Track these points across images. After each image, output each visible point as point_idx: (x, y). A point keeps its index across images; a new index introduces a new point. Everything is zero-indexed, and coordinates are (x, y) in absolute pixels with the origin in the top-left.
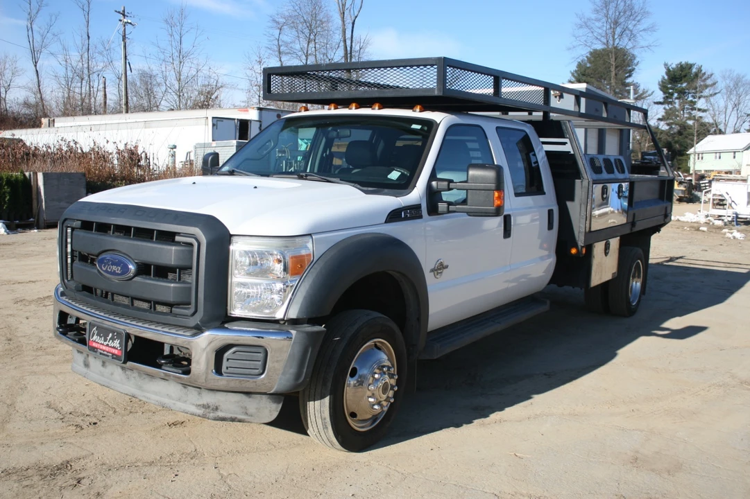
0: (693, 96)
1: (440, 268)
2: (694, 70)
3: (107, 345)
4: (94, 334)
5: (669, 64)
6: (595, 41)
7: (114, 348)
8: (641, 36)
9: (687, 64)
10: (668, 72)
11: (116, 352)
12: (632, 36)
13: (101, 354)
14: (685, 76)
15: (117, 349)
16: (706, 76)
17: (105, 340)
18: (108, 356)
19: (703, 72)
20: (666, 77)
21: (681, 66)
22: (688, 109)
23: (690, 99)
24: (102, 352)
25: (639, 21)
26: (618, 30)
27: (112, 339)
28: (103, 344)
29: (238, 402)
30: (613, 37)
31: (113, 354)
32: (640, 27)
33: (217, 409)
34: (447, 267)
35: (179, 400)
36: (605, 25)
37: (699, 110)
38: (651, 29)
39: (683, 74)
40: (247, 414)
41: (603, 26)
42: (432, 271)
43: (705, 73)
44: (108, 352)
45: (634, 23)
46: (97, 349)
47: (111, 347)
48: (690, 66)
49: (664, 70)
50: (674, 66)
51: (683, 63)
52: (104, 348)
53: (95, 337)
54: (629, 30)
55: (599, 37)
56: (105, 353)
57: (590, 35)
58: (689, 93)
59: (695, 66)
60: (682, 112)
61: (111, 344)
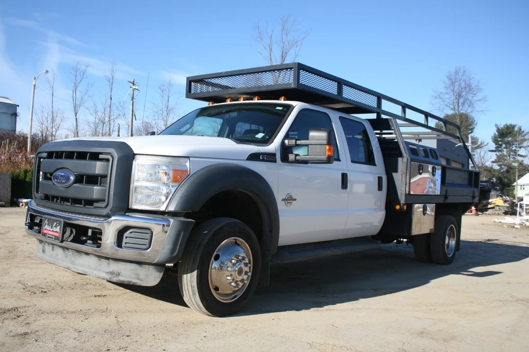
0: (516, 147)
1: (289, 199)
2: (516, 129)
3: (53, 231)
4: (46, 224)
5: (499, 125)
6: (445, 107)
7: (56, 232)
8: (477, 104)
9: (511, 125)
10: (498, 130)
11: (57, 234)
12: (471, 104)
13: (48, 237)
14: (510, 133)
15: (58, 232)
16: (524, 134)
17: (52, 228)
18: (52, 238)
19: (522, 130)
20: (497, 134)
21: (507, 126)
22: (513, 155)
23: (514, 148)
24: (49, 236)
25: (475, 94)
26: (461, 100)
27: (56, 226)
28: (50, 230)
29: (133, 270)
30: (458, 105)
31: (56, 236)
32: (476, 98)
33: (119, 274)
34: (295, 200)
35: (96, 269)
36: (452, 96)
37: (521, 156)
38: (484, 100)
39: (509, 131)
40: (138, 279)
41: (451, 97)
42: (283, 200)
43: (523, 132)
44: (52, 235)
45: (472, 95)
46: (46, 234)
47: (55, 232)
48: (513, 127)
49: (496, 129)
50: (502, 126)
51: (508, 124)
52: (51, 233)
53: (46, 226)
54: (469, 100)
55: (448, 105)
56: (51, 236)
57: (442, 103)
58: (513, 144)
59: (517, 127)
60: (508, 157)
61: (55, 230)
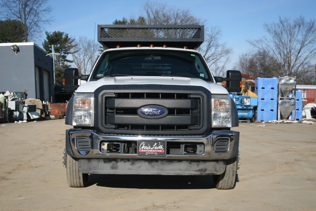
0: (64, 53)
2: (64, 37)
3: (154, 149)
4: (142, 146)
5: (49, 32)
6: (13, 16)
7: (159, 149)
8: (42, 14)
9: (59, 32)
10: (48, 37)
12: (37, 14)
14: (58, 40)
15: (161, 150)
16: (71, 40)
17: (152, 147)
19: (69, 38)
20: (47, 40)
21: (56, 34)
22: (61, 60)
23: (63, 54)
25: (40, 5)
26: (28, 9)
27: (158, 145)
30: (24, 13)
32: (42, 8)
33: (206, 170)
36: (18, 5)
37: (68, 61)
38: (48, 10)
39: (57, 38)
40: (216, 171)
41: (17, 6)
43: (70, 39)
45: (37, 5)
48: (61, 34)
49: (46, 36)
50: (51, 33)
51: (57, 32)
54: (34, 10)
55: (15, 13)
57: (10, 11)
58: (62, 51)
59: (64, 34)
60: (58, 62)
61: (156, 148)
